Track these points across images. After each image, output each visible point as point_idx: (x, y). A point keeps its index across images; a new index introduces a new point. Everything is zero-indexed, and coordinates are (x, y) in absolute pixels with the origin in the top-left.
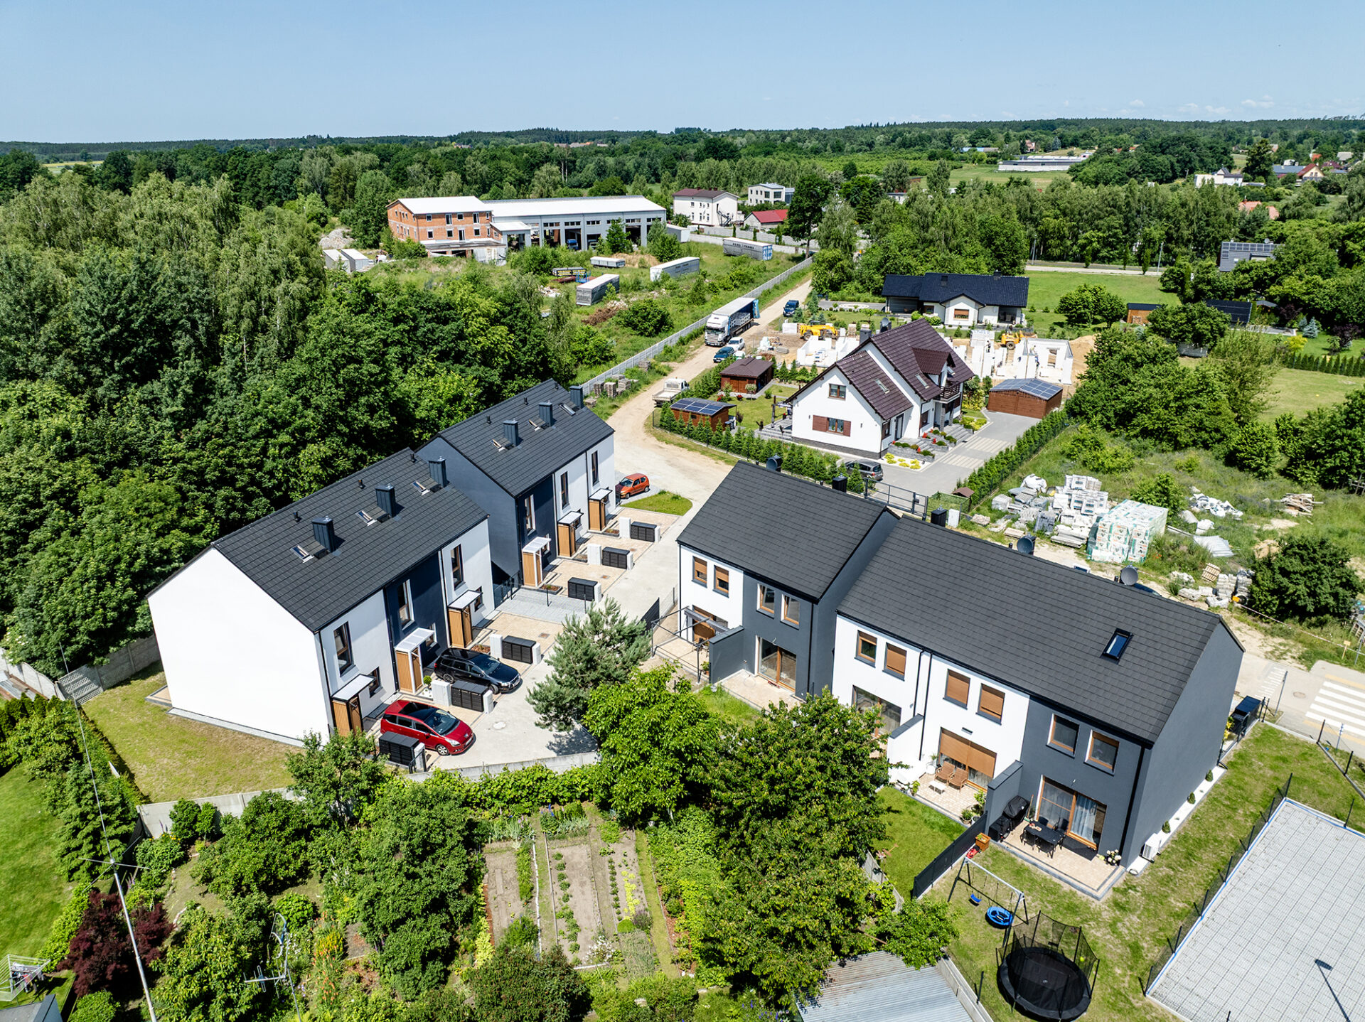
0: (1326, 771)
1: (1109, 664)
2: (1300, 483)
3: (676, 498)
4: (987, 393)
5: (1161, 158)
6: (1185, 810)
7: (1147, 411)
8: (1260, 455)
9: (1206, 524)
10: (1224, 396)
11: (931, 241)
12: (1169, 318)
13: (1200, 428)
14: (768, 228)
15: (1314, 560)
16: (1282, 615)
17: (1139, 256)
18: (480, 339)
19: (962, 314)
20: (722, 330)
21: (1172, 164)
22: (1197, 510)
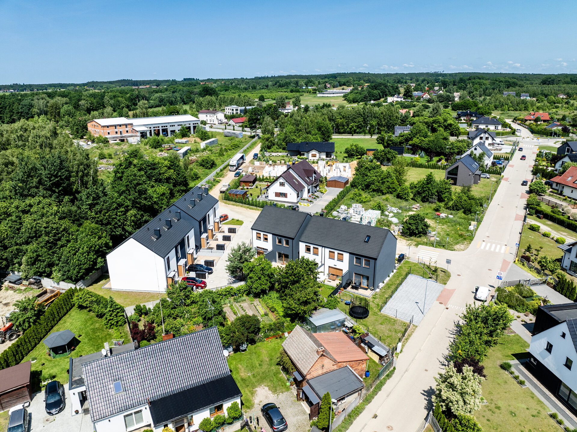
0: (419, 268)
1: (366, 243)
2: (416, 201)
3: (238, 220)
4: (326, 181)
5: (375, 91)
6: (388, 279)
7: (374, 184)
8: (405, 194)
9: (391, 215)
10: (395, 178)
11: (300, 130)
12: (379, 154)
13: (389, 188)
14: (238, 125)
15: (416, 220)
16: (411, 235)
17: (369, 131)
18: (165, 174)
19: (314, 156)
20: (235, 166)
21: (379, 93)
22: (389, 211)
